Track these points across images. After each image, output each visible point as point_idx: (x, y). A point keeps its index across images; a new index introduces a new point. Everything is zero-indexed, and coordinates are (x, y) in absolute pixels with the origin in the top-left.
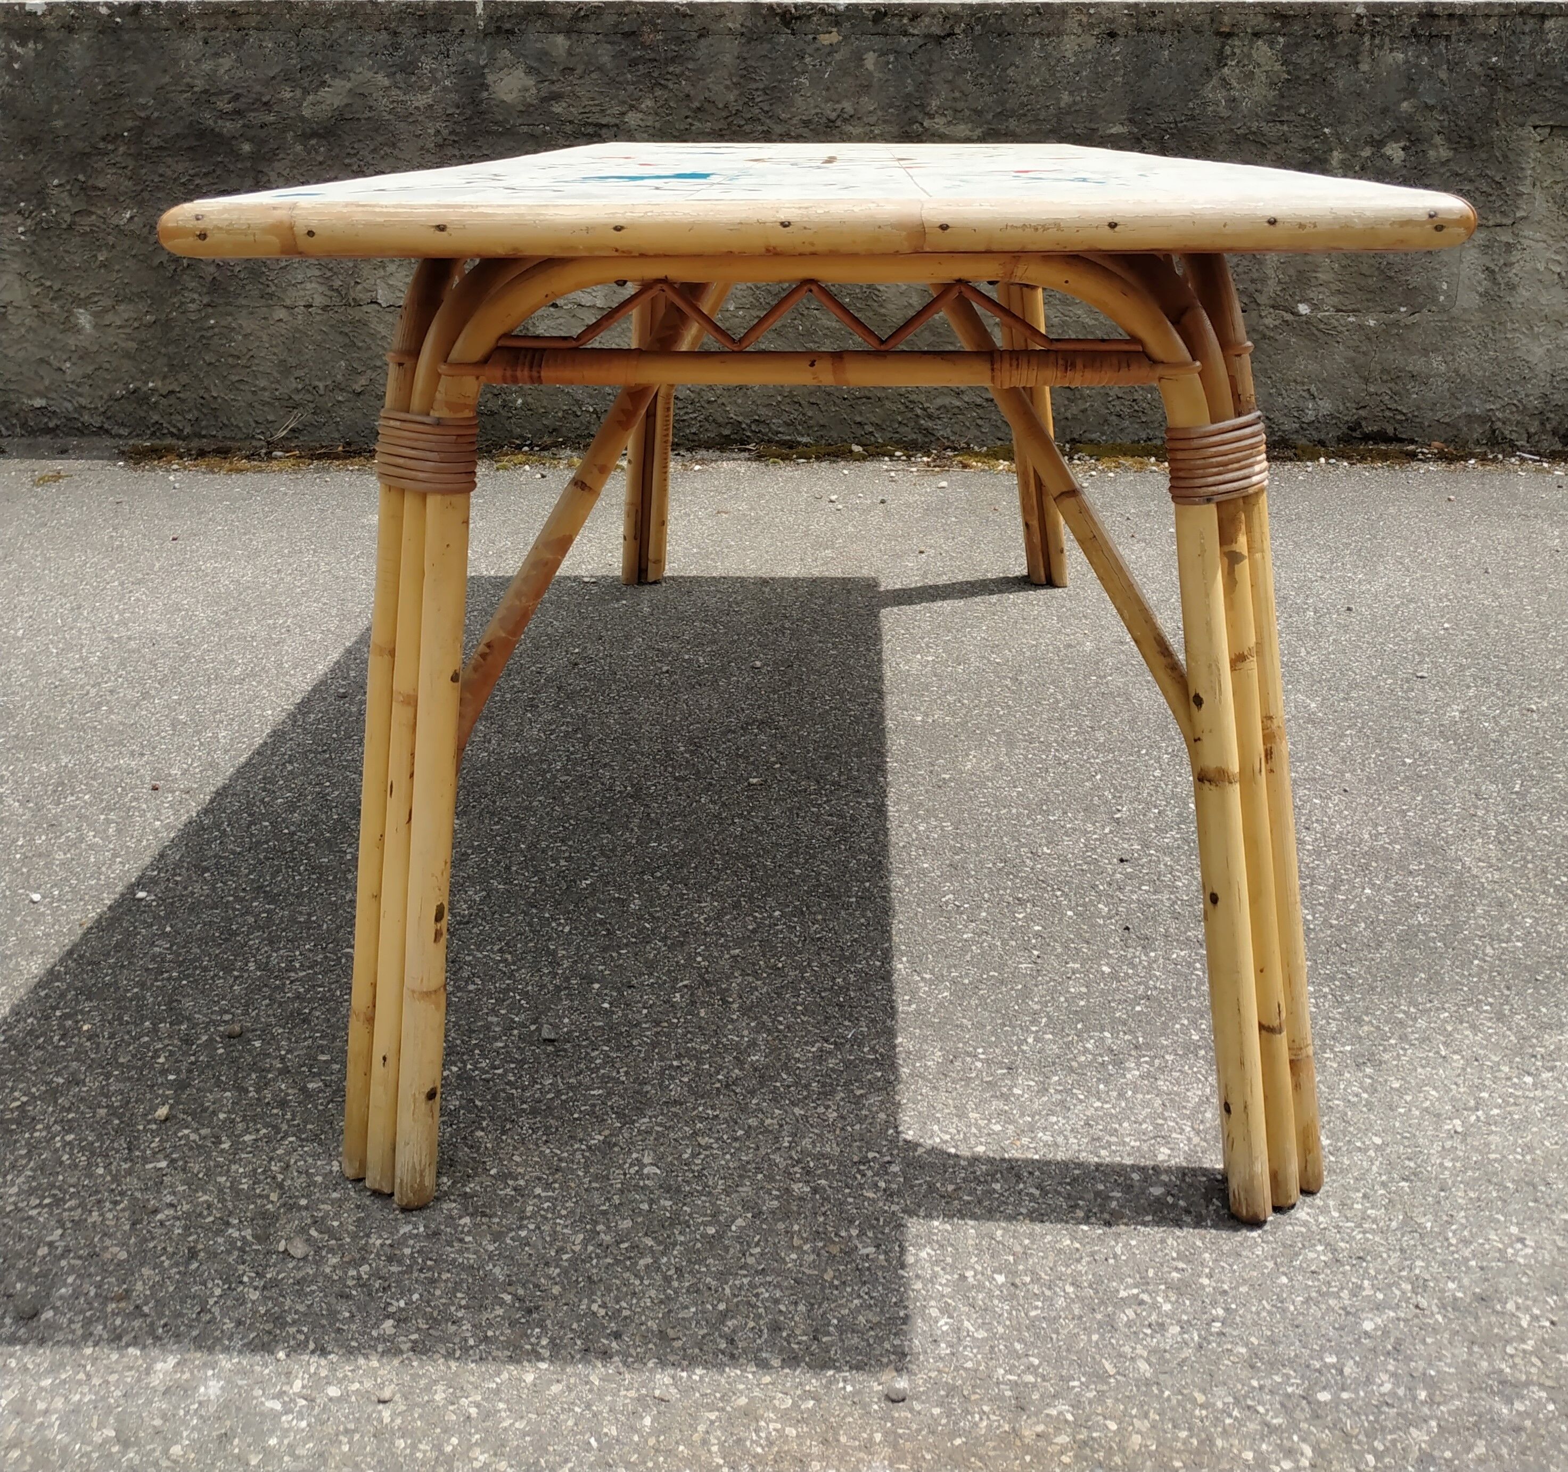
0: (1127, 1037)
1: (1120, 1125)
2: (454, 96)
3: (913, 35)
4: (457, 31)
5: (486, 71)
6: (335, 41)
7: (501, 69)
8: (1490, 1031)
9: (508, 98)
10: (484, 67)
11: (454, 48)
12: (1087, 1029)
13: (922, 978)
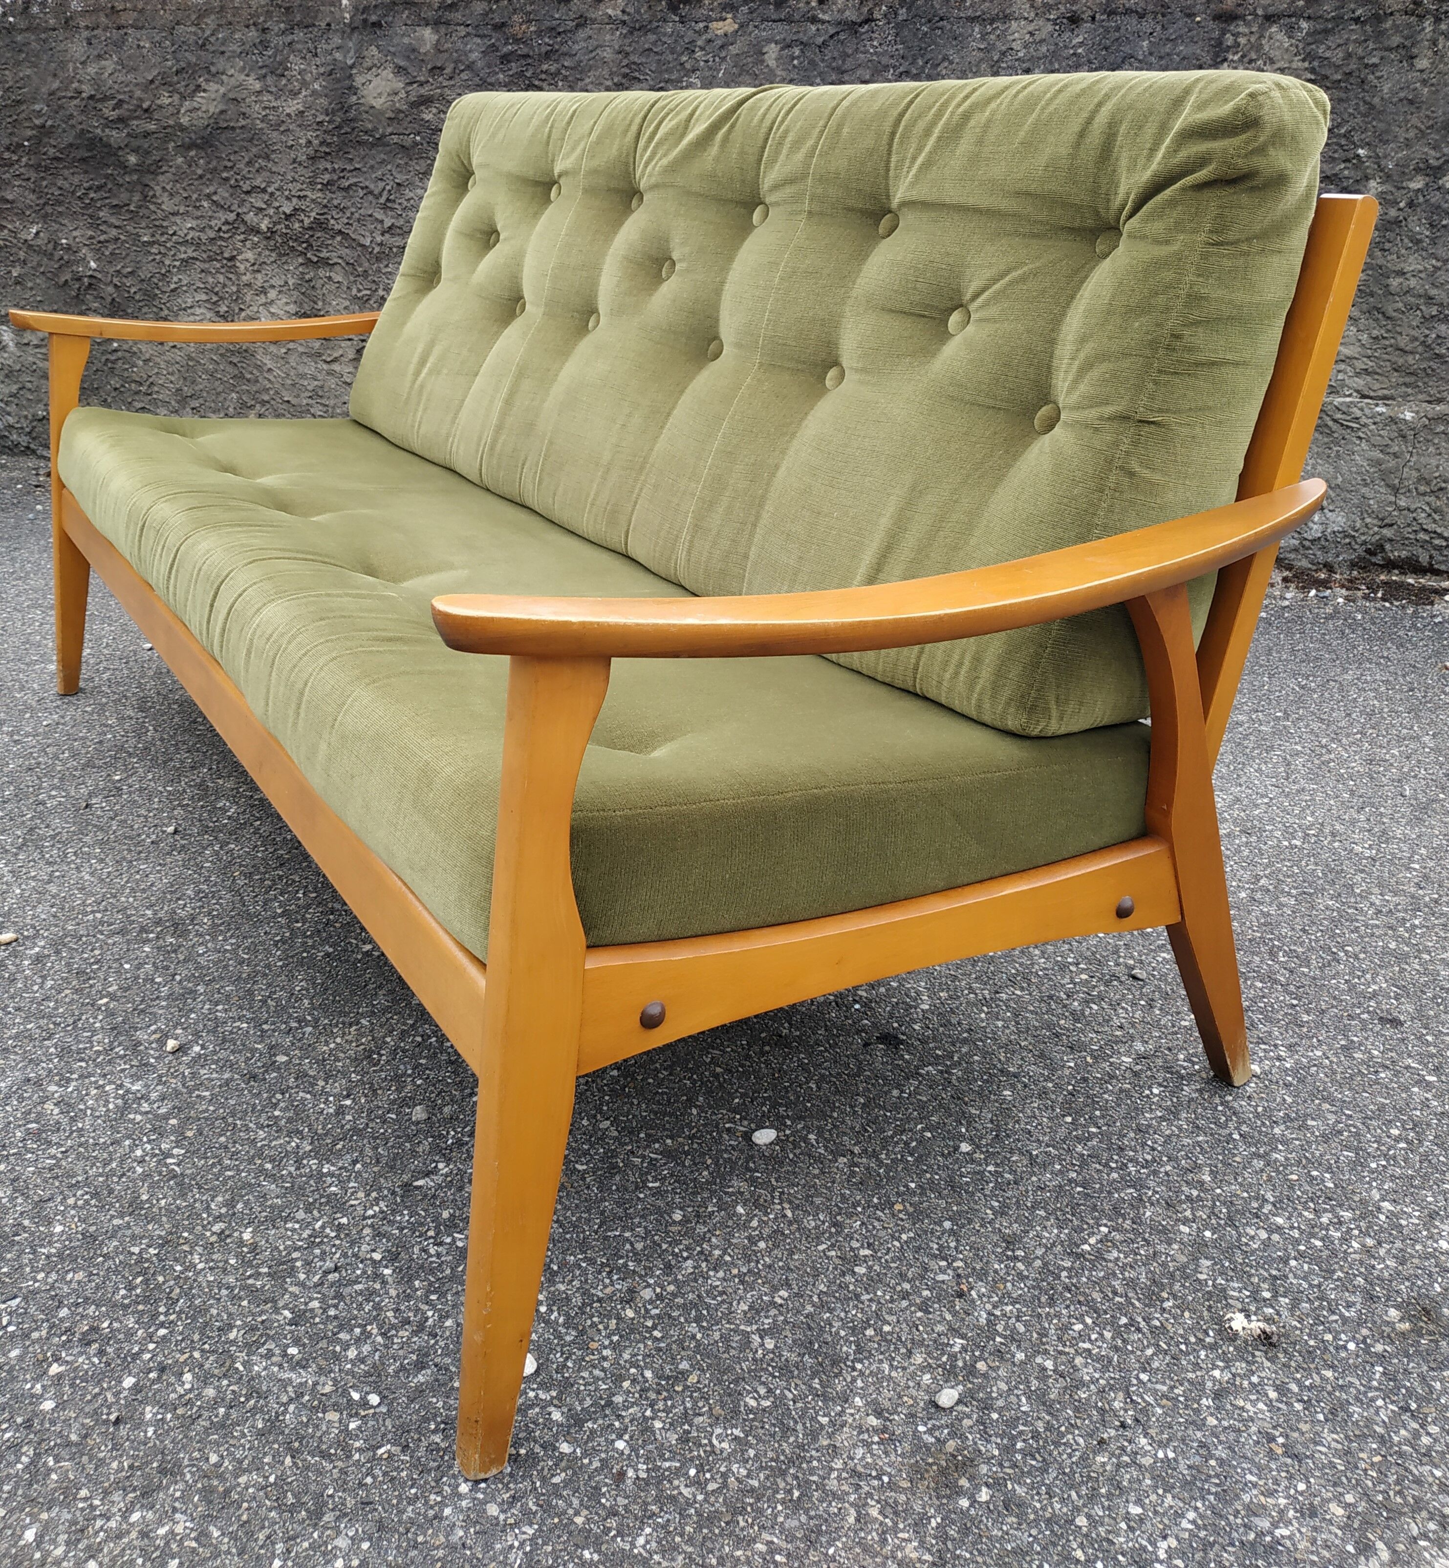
2: (324, 101)
3: (823, 22)
4: (323, 25)
5: (354, 71)
6: (206, 39)
7: (370, 69)
9: (378, 103)
10: (352, 67)
11: (323, 46)
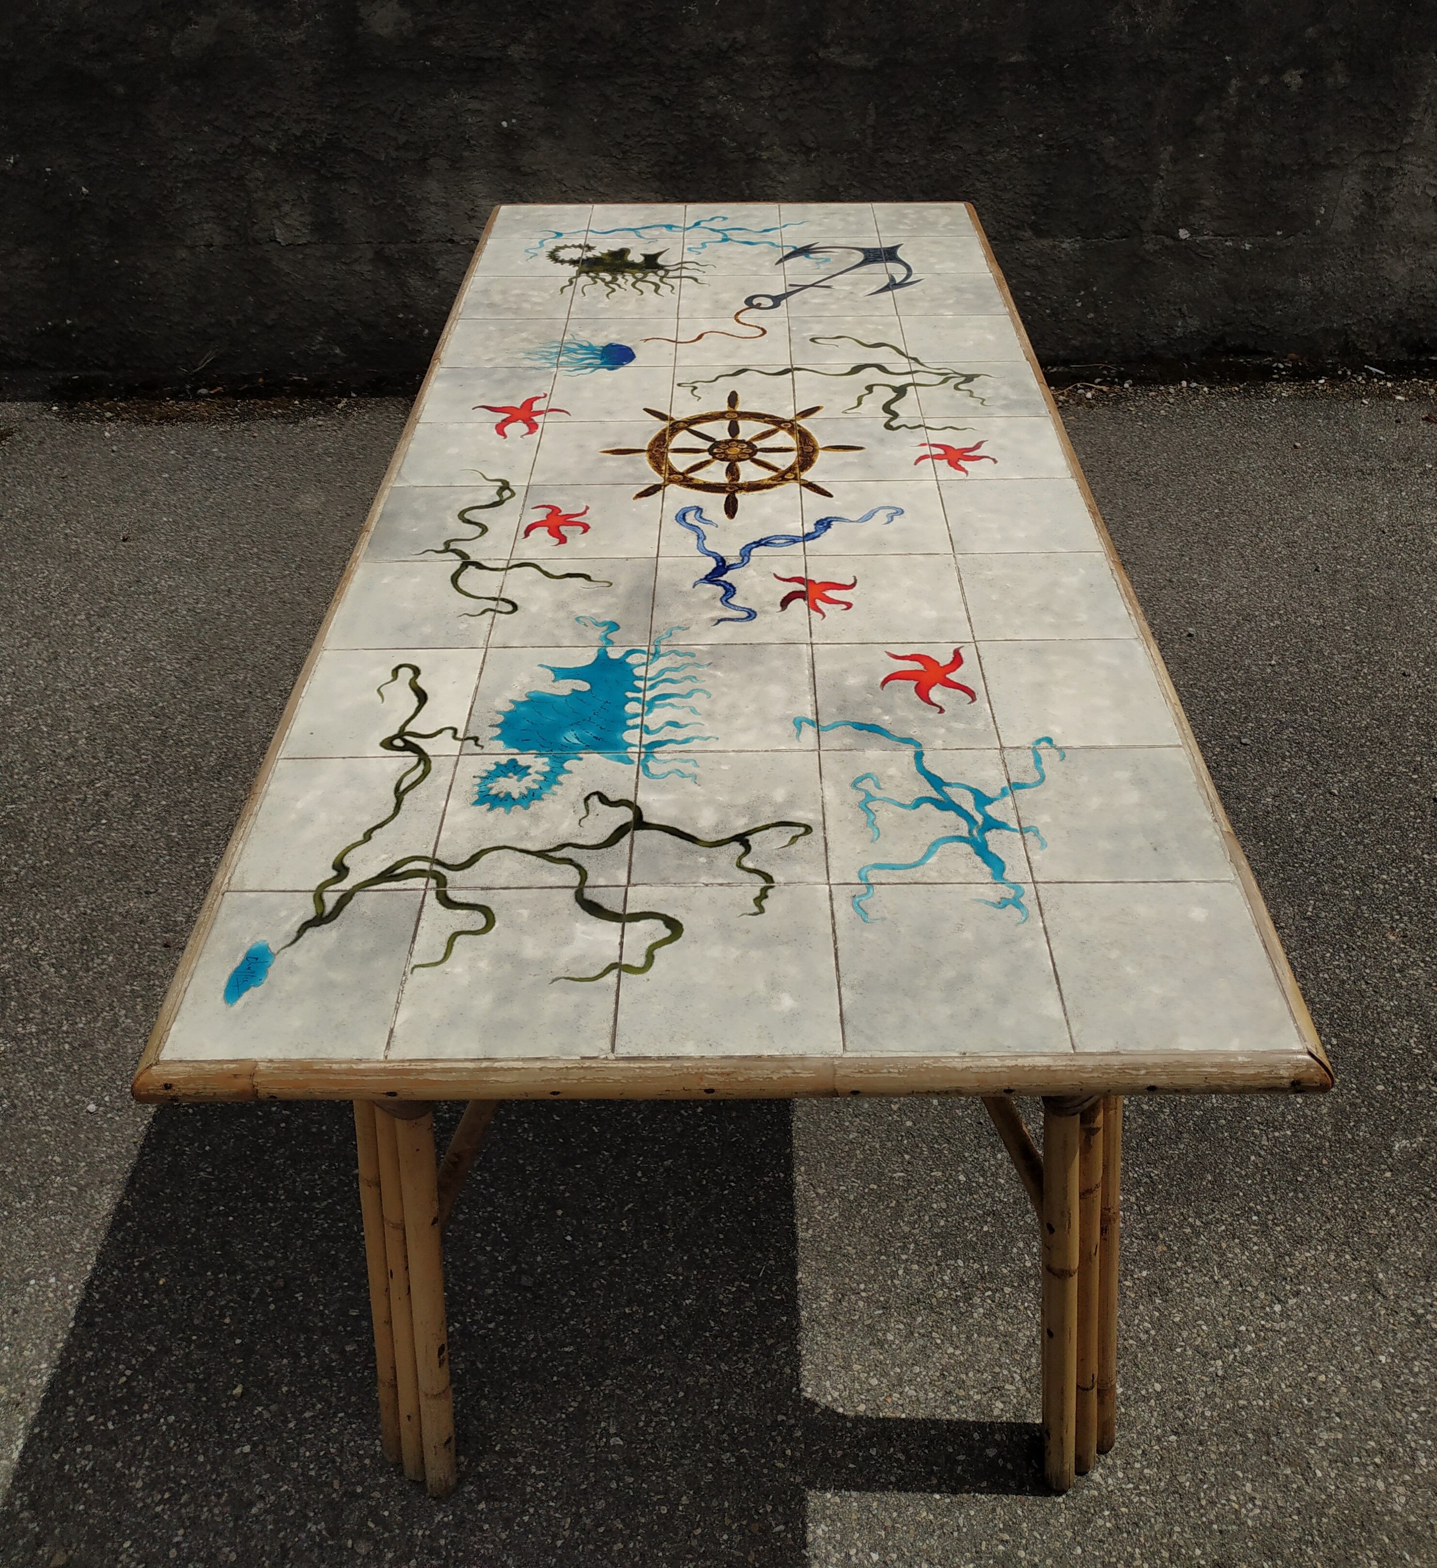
0: (976, 1266)
1: (967, 1374)
8: (1256, 1248)
12: (945, 1256)
13: (817, 1194)
